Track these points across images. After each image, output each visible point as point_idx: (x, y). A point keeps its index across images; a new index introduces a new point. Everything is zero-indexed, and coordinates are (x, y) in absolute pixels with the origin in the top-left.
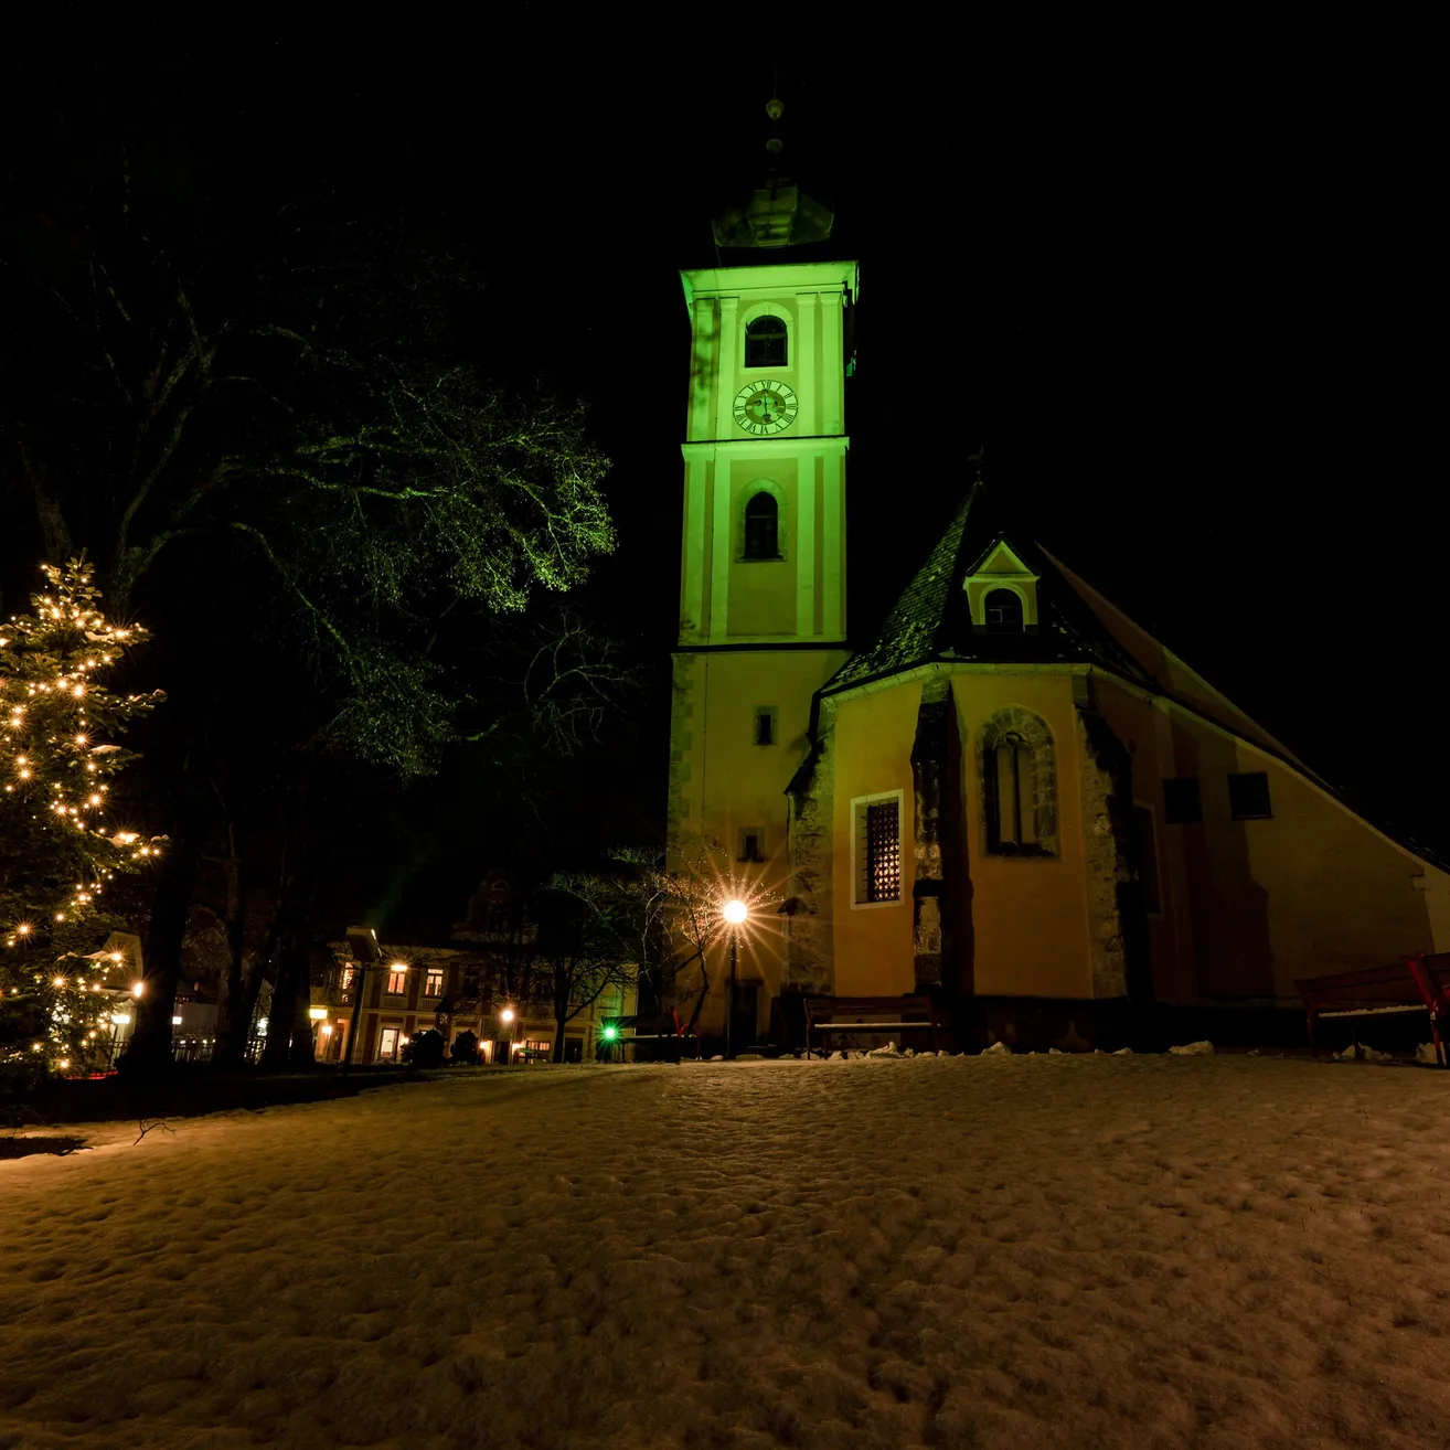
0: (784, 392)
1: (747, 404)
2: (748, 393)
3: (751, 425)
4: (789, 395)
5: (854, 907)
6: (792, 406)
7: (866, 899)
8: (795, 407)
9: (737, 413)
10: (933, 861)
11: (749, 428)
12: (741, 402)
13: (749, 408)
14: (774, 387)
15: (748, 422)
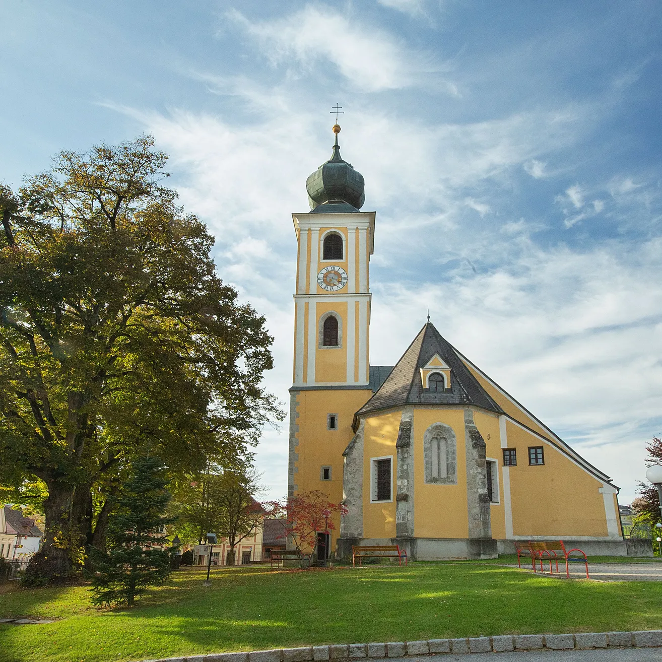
0: (341, 271)
1: (324, 277)
2: (324, 271)
3: (326, 286)
4: (343, 273)
5: (371, 502)
6: (345, 278)
7: (377, 499)
8: (346, 278)
9: (319, 281)
10: (404, 486)
11: (325, 288)
12: (321, 276)
13: (324, 278)
14: (337, 269)
15: (324, 285)
